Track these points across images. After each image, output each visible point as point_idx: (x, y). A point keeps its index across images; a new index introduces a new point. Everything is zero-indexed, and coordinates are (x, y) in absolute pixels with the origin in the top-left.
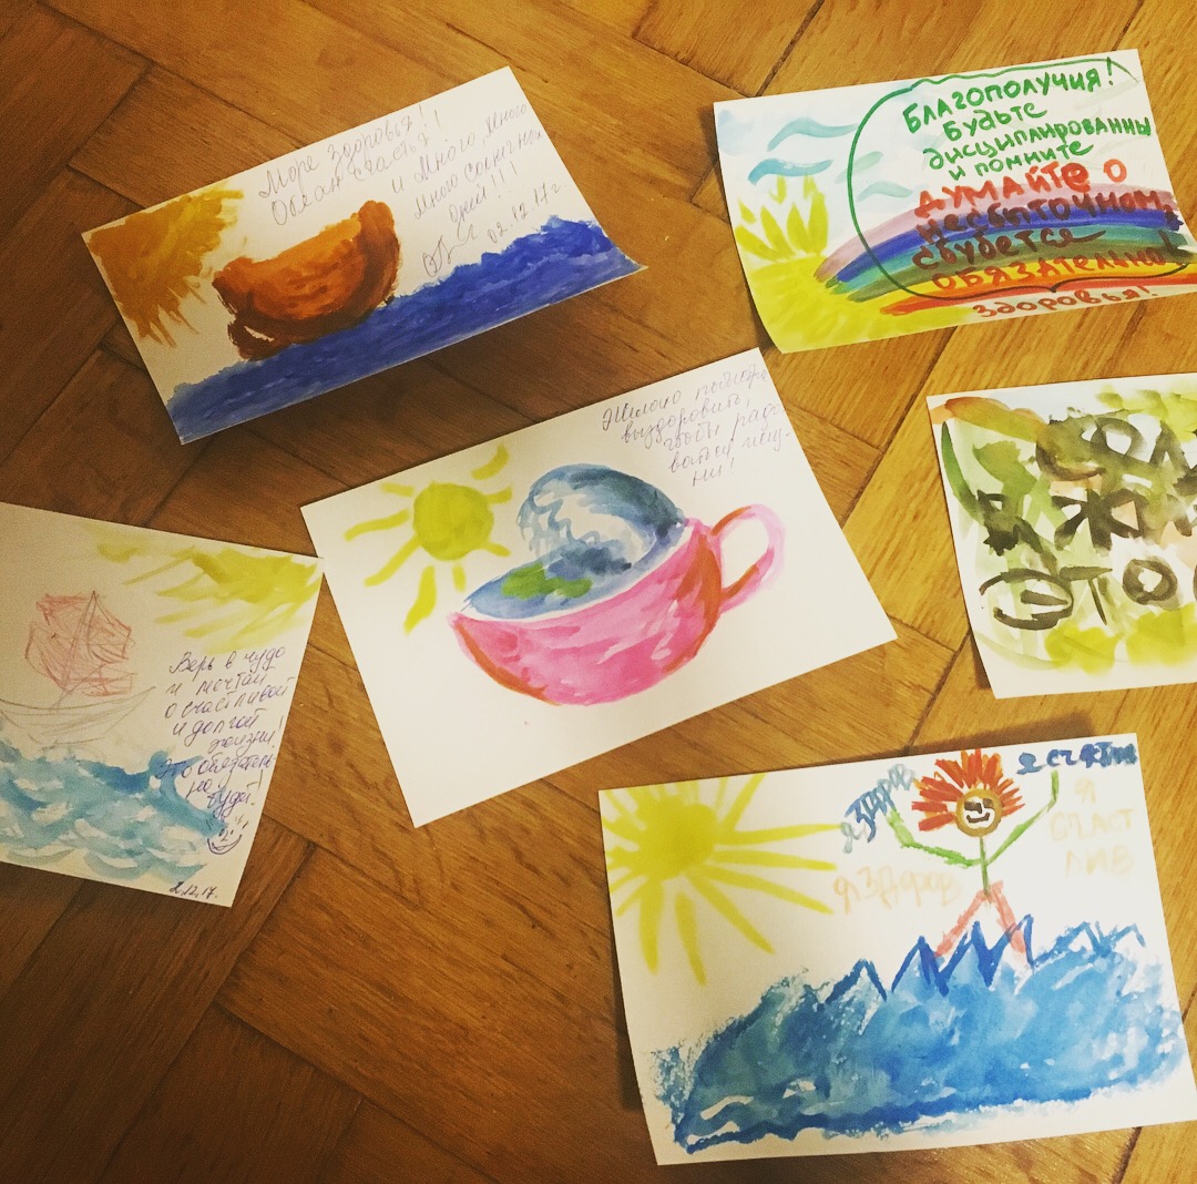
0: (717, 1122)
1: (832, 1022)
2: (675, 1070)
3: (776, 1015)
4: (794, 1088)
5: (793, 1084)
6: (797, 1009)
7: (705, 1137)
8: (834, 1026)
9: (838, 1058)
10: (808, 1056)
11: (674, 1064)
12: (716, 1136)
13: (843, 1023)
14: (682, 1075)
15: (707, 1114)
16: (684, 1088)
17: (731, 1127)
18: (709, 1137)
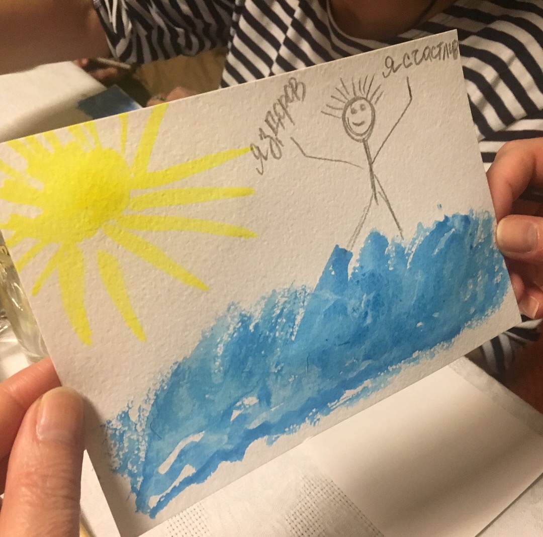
0: (174, 472)
1: (268, 337)
2: (128, 435)
3: (217, 346)
4: (239, 408)
5: (238, 404)
6: (235, 335)
7: (164, 494)
8: (270, 340)
9: (276, 367)
10: (251, 374)
11: (126, 428)
12: (175, 487)
13: (277, 334)
14: (134, 437)
15: (163, 469)
16: (138, 449)
17: (189, 470)
18: (168, 491)
